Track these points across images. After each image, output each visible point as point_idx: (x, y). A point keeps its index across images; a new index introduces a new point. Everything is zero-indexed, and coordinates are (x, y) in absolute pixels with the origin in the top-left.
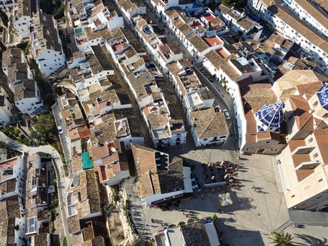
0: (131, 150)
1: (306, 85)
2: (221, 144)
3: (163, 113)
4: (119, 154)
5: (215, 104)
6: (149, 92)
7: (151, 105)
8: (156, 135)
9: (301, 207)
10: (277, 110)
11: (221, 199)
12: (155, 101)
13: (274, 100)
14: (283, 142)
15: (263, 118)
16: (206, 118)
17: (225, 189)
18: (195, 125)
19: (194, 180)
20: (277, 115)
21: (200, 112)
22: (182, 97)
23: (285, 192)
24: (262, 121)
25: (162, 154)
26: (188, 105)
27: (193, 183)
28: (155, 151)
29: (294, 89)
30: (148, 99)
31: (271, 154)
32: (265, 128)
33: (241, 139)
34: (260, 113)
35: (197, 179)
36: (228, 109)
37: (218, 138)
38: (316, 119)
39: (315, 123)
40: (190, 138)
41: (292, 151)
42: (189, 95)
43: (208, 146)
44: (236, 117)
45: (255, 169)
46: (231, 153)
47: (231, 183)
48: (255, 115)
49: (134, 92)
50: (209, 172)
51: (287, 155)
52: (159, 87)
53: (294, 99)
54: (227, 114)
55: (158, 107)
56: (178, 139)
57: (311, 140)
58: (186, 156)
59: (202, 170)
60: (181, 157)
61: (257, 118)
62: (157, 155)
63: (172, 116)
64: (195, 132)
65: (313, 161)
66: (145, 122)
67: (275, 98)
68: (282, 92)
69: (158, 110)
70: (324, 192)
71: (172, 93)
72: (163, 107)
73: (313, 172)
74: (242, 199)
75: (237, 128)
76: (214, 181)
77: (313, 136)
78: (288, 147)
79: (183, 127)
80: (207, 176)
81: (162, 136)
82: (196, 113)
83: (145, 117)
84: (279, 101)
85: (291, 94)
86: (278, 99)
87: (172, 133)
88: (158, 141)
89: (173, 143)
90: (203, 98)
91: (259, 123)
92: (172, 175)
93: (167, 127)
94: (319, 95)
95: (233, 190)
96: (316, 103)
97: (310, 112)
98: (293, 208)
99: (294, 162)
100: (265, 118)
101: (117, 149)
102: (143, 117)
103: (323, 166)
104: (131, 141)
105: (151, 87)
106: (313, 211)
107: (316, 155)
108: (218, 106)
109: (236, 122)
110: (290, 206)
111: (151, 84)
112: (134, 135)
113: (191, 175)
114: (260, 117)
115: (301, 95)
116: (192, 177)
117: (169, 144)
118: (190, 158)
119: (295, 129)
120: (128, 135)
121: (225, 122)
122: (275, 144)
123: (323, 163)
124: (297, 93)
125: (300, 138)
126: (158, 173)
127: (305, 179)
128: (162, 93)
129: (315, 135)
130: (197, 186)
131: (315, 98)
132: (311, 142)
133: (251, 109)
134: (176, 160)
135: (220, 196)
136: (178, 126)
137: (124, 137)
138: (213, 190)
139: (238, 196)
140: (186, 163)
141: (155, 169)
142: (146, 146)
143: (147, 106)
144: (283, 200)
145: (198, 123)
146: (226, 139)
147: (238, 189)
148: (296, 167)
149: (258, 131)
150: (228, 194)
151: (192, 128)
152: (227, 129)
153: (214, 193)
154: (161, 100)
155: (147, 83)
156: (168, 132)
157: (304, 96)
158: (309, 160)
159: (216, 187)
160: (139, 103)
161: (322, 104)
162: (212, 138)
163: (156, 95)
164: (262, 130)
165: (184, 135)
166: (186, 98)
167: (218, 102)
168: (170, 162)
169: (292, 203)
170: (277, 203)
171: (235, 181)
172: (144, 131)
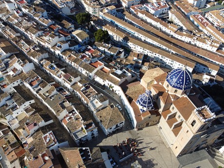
0: (61, 154)
1: (159, 77)
2: (122, 128)
3: (77, 119)
4: (52, 160)
5: (110, 103)
6: (64, 107)
7: (67, 116)
8: (76, 136)
9: (183, 153)
10: (148, 96)
11: (133, 166)
12: (70, 113)
13: (144, 90)
14: (158, 114)
15: (142, 103)
16: (107, 114)
17: (134, 159)
18: (101, 121)
19: (111, 160)
20: (149, 99)
21: (102, 111)
22: (87, 104)
23: (171, 146)
24: (142, 105)
25: (84, 148)
26: (92, 109)
27: (112, 163)
28: (78, 148)
29: (153, 80)
30: (64, 113)
31: (154, 125)
32: (145, 109)
33: (133, 121)
34: (138, 100)
35: (113, 159)
36: (119, 104)
37: (119, 125)
38: (171, 95)
39: (171, 97)
40: (100, 131)
41: (165, 119)
42: (92, 102)
43: (114, 133)
44: (126, 107)
45: (148, 138)
46: (130, 132)
47: (136, 153)
48: (136, 103)
49: (53, 111)
50: (120, 151)
51: (163, 122)
52: (69, 102)
53: (155, 87)
54: (120, 107)
55: (72, 116)
56: (93, 134)
57: (173, 108)
58: (101, 144)
59: (115, 151)
60: (98, 147)
61: (138, 104)
62: (81, 151)
63: (84, 119)
64: (103, 125)
65: (179, 121)
66: (66, 130)
67: (144, 89)
68: (147, 84)
69: (73, 118)
70: (192, 138)
71: (79, 104)
72: (76, 115)
73: (181, 128)
74: (146, 162)
75: (128, 114)
76: (125, 155)
77: (173, 105)
78: (162, 117)
79: (93, 125)
80: (120, 154)
81: (81, 135)
82: (99, 112)
83: (65, 126)
84: (147, 91)
85: (153, 84)
86: (146, 89)
87: (87, 132)
88: (79, 141)
89: (90, 138)
90: (101, 101)
91: (140, 107)
92: (95, 162)
93: (82, 128)
94: (167, 80)
95: (139, 157)
96: (168, 86)
97: (167, 91)
98: (179, 155)
99: (169, 125)
100: (143, 103)
101: (49, 157)
102: (63, 126)
103: (186, 122)
104: (58, 147)
105: (64, 104)
106: (191, 153)
107: (179, 117)
108: (112, 104)
109: (126, 110)
110: (177, 155)
111: (64, 102)
112: (59, 142)
113: (109, 157)
114: (140, 103)
115: (158, 83)
116: (109, 159)
117: (87, 140)
118: (105, 145)
119: (162, 104)
120: (55, 143)
121: (119, 112)
122: (154, 117)
123: (185, 120)
124: (155, 83)
125: (166, 109)
126: (85, 164)
127: (179, 134)
128: (73, 106)
129: (175, 105)
130: (115, 164)
131: (166, 83)
132: (174, 109)
133: (133, 99)
134: (95, 150)
135: (132, 165)
136: (90, 125)
137: (52, 146)
138: (126, 162)
139: (144, 160)
140: (103, 149)
141: (82, 162)
142: (71, 147)
143: (65, 117)
144: (172, 153)
145: (103, 119)
146: (123, 124)
147: (142, 155)
148: (171, 128)
149: (141, 112)
150: (137, 162)
151: (100, 123)
152: (122, 117)
153: (127, 164)
154: (74, 111)
155: (60, 102)
156: (84, 132)
157: (160, 83)
158: (177, 121)
159: (127, 160)
160: (58, 117)
161: (171, 85)
162: (115, 126)
163: (69, 108)
164: (144, 111)
165: (96, 130)
166: (90, 104)
167: (111, 101)
168: (91, 153)
169: (177, 152)
170: (169, 155)
171: (138, 150)
172: (66, 136)
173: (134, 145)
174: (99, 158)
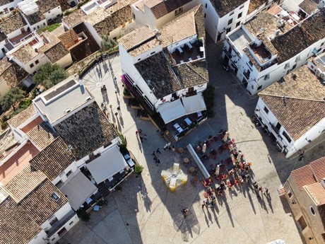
62: (197, 44)
87: (246, 50)
92: (172, 73)
173: (232, 183)
174: (181, 82)
